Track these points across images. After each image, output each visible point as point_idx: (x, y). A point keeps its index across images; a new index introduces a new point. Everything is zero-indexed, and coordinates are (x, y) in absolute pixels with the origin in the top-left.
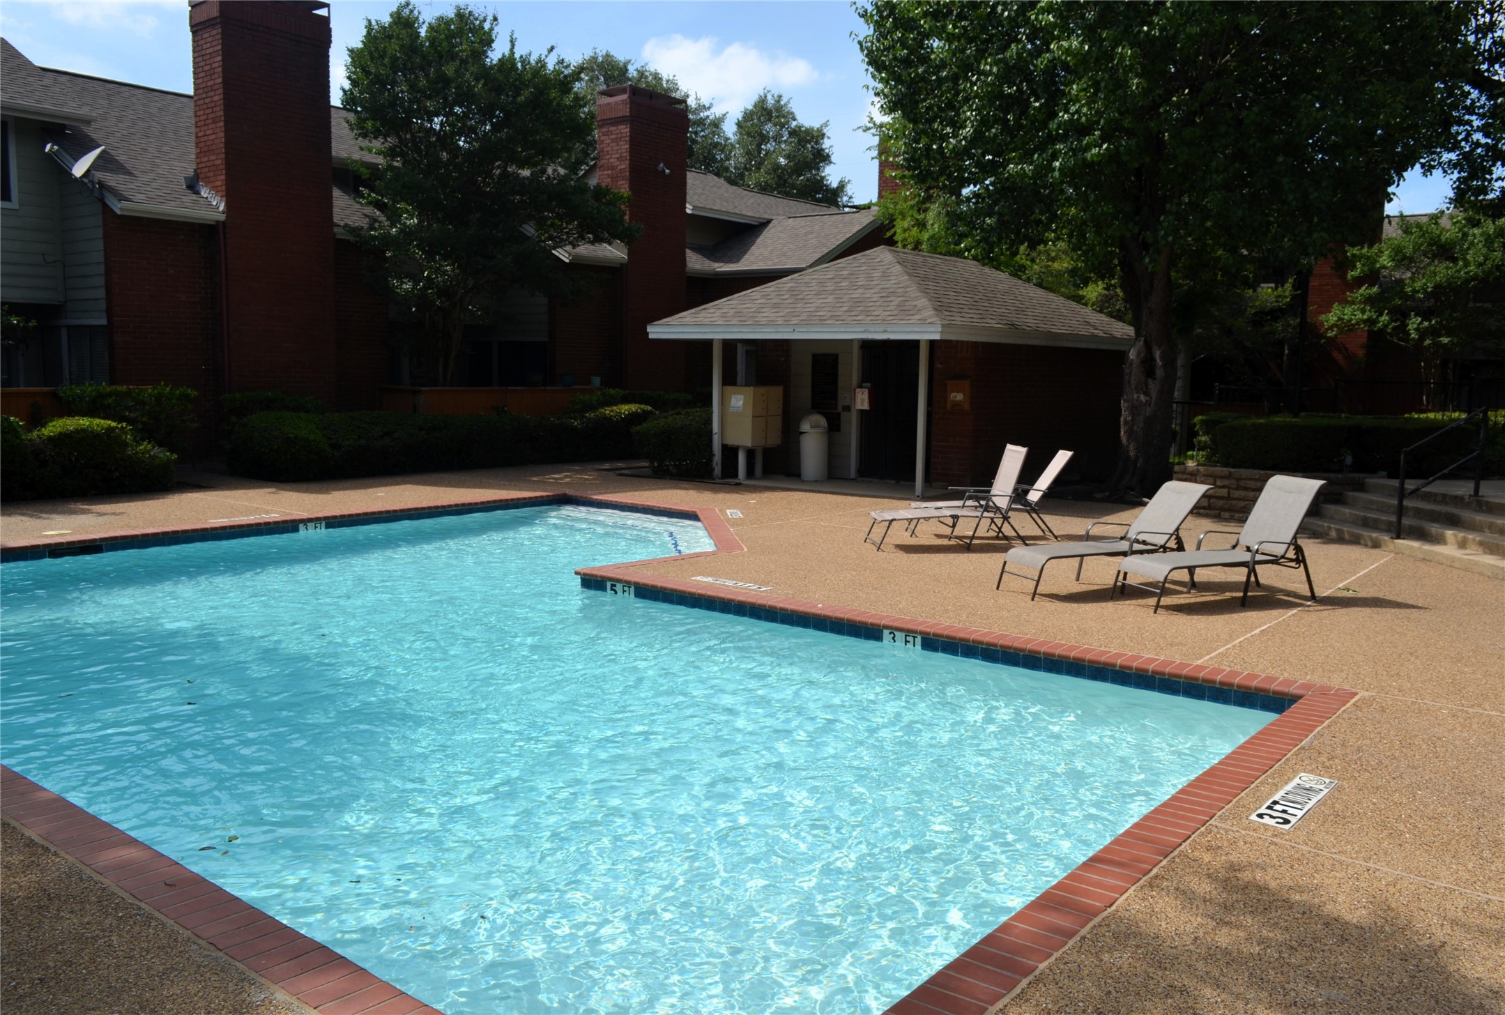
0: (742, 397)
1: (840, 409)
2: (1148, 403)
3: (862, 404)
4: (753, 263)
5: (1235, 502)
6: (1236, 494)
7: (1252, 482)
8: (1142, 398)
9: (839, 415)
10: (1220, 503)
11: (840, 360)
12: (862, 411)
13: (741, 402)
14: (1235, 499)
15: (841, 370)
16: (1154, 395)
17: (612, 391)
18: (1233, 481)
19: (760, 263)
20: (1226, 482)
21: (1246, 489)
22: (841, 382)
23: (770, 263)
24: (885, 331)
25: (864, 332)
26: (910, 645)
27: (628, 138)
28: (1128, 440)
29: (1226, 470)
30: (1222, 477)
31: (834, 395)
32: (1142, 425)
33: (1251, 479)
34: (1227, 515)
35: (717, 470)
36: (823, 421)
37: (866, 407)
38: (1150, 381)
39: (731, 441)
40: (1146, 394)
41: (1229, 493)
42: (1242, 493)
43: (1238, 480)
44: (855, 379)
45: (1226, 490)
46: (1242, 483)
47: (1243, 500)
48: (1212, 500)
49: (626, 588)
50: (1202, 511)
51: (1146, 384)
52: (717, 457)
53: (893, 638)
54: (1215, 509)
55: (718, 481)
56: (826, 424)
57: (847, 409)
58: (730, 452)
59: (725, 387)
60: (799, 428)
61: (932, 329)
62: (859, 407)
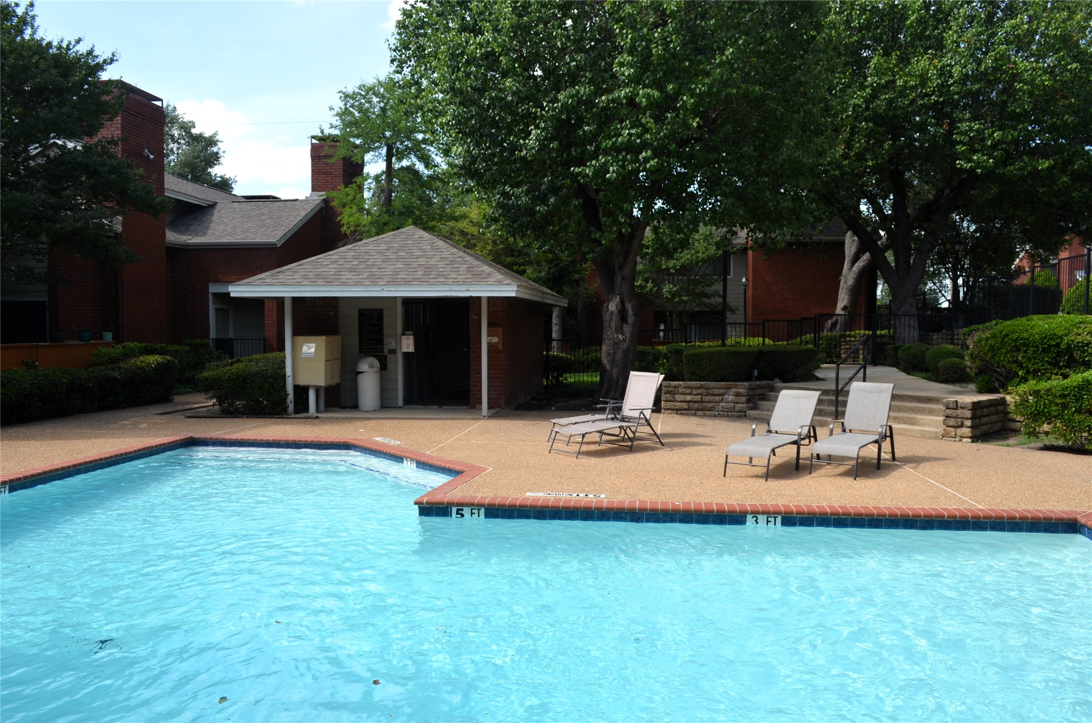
0: (314, 345)
1: (386, 352)
2: (625, 341)
3: (408, 348)
4: (221, 237)
5: (706, 404)
6: (707, 398)
7: (716, 390)
8: (620, 337)
9: (385, 357)
10: (696, 406)
11: (385, 313)
12: (406, 355)
13: (313, 350)
14: (705, 402)
15: (386, 321)
16: (628, 335)
17: (132, 345)
18: (704, 390)
19: (229, 237)
20: (699, 391)
21: (712, 395)
22: (386, 330)
23: (238, 237)
24: (468, 290)
25: (449, 291)
26: (771, 525)
27: (119, 125)
28: (611, 366)
29: (698, 383)
30: (696, 388)
31: (380, 342)
32: (621, 355)
33: (715, 388)
34: (701, 413)
35: (291, 407)
36: (377, 364)
37: (411, 349)
38: (624, 325)
39: (302, 382)
40: (623, 334)
41: (702, 398)
42: (710, 398)
43: (707, 389)
44: (399, 328)
45: (700, 397)
46: (710, 391)
47: (711, 402)
48: (690, 404)
49: (476, 511)
50: (684, 412)
51: (622, 327)
52: (291, 397)
53: (756, 521)
54: (692, 410)
55: (293, 416)
56: (379, 365)
57: (393, 352)
58: (301, 392)
59: (296, 338)
60: (356, 368)
61: (509, 289)
62: (405, 350)
